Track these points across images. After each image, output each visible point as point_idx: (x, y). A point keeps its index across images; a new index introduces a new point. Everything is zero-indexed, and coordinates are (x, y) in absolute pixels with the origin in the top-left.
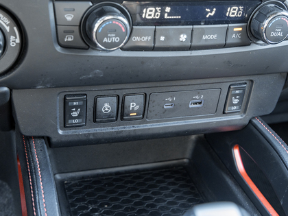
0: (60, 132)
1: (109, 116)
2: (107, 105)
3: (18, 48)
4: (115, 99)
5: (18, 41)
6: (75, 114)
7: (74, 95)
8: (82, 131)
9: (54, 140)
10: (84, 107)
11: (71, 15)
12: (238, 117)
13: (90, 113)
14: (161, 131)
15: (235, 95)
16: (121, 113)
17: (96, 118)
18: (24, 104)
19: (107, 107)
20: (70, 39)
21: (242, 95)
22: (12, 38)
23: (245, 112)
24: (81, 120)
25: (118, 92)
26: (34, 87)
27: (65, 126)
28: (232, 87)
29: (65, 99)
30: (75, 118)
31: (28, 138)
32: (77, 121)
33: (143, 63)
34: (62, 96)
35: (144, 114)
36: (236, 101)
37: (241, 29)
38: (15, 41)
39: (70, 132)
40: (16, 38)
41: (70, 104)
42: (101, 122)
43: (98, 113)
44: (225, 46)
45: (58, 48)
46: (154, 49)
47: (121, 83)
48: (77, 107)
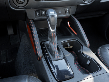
0: (35, 18)
1: (44, 15)
2: (43, 12)
3: (27, 1)
4: (45, 11)
6: (38, 14)
8: (39, 18)
9: (34, 20)
10: (39, 13)
12: (68, 15)
13: (40, 14)
15: (67, 10)
17: (42, 15)
19: (43, 13)
21: (68, 10)
27: (36, 17)
31: (29, 19)
32: (38, 16)
33: (49, 3)
34: (35, 11)
36: (67, 12)
39: (37, 18)
41: (37, 12)
47: (46, 8)
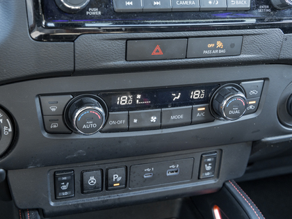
0: (52, 204)
1: (95, 187)
2: (92, 178)
3: (11, 136)
4: (99, 172)
5: (10, 130)
6: (64, 187)
7: (63, 172)
8: (72, 202)
9: (47, 211)
10: (72, 181)
11: (54, 106)
12: (212, 182)
13: (78, 186)
14: (143, 198)
15: (207, 163)
16: (106, 184)
17: (84, 189)
18: (18, 181)
19: (92, 180)
20: (55, 126)
21: (213, 163)
22: (5, 128)
23: (218, 177)
24: (70, 192)
25: (102, 167)
26: (26, 167)
27: (56, 198)
28: (204, 156)
29: (54, 175)
30: (64, 191)
31: (24, 211)
32: (66, 193)
33: (120, 142)
34: (52, 172)
35: (126, 184)
36: (208, 168)
37: (204, 109)
38: (8, 130)
39: (61, 203)
40: (9, 128)
41: (59, 179)
42: (88, 193)
43: (85, 186)
44: (191, 123)
45: (45, 134)
46: (128, 130)
47: (102, 159)
48: (65, 182)
